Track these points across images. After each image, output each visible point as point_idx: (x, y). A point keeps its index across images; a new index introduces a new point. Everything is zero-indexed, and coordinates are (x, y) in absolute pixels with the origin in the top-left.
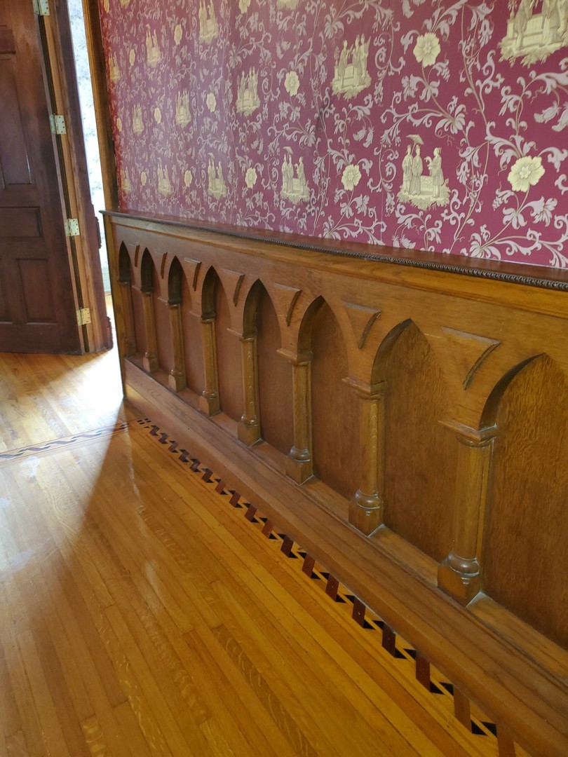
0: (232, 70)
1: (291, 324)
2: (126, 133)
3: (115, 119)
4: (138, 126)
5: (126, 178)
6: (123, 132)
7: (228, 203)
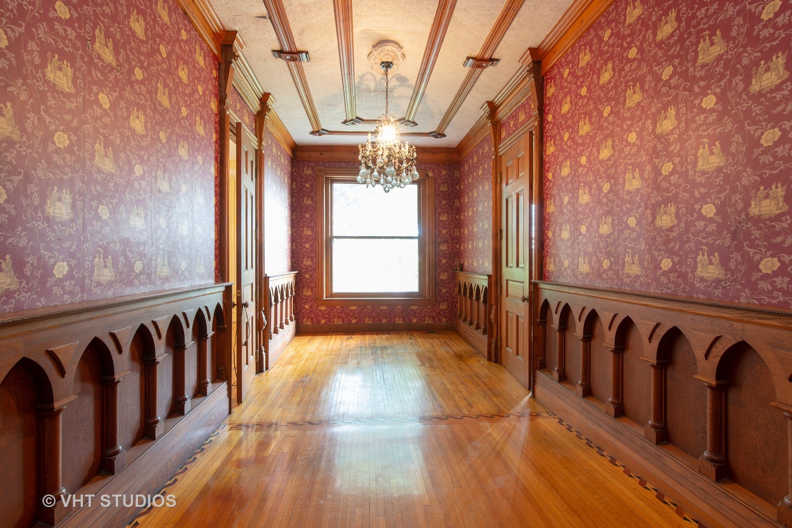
0: (652, 205)
1: (709, 358)
2: (555, 239)
3: (546, 232)
4: (565, 235)
5: (551, 263)
6: (552, 238)
7: (643, 279)
